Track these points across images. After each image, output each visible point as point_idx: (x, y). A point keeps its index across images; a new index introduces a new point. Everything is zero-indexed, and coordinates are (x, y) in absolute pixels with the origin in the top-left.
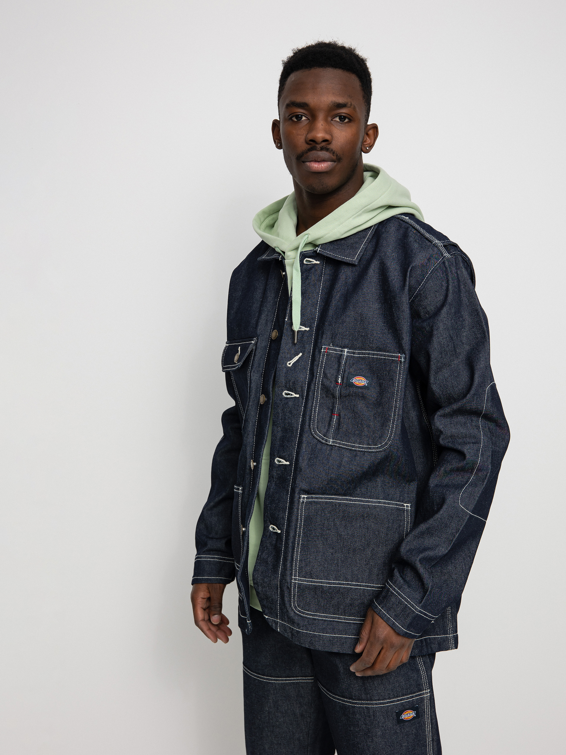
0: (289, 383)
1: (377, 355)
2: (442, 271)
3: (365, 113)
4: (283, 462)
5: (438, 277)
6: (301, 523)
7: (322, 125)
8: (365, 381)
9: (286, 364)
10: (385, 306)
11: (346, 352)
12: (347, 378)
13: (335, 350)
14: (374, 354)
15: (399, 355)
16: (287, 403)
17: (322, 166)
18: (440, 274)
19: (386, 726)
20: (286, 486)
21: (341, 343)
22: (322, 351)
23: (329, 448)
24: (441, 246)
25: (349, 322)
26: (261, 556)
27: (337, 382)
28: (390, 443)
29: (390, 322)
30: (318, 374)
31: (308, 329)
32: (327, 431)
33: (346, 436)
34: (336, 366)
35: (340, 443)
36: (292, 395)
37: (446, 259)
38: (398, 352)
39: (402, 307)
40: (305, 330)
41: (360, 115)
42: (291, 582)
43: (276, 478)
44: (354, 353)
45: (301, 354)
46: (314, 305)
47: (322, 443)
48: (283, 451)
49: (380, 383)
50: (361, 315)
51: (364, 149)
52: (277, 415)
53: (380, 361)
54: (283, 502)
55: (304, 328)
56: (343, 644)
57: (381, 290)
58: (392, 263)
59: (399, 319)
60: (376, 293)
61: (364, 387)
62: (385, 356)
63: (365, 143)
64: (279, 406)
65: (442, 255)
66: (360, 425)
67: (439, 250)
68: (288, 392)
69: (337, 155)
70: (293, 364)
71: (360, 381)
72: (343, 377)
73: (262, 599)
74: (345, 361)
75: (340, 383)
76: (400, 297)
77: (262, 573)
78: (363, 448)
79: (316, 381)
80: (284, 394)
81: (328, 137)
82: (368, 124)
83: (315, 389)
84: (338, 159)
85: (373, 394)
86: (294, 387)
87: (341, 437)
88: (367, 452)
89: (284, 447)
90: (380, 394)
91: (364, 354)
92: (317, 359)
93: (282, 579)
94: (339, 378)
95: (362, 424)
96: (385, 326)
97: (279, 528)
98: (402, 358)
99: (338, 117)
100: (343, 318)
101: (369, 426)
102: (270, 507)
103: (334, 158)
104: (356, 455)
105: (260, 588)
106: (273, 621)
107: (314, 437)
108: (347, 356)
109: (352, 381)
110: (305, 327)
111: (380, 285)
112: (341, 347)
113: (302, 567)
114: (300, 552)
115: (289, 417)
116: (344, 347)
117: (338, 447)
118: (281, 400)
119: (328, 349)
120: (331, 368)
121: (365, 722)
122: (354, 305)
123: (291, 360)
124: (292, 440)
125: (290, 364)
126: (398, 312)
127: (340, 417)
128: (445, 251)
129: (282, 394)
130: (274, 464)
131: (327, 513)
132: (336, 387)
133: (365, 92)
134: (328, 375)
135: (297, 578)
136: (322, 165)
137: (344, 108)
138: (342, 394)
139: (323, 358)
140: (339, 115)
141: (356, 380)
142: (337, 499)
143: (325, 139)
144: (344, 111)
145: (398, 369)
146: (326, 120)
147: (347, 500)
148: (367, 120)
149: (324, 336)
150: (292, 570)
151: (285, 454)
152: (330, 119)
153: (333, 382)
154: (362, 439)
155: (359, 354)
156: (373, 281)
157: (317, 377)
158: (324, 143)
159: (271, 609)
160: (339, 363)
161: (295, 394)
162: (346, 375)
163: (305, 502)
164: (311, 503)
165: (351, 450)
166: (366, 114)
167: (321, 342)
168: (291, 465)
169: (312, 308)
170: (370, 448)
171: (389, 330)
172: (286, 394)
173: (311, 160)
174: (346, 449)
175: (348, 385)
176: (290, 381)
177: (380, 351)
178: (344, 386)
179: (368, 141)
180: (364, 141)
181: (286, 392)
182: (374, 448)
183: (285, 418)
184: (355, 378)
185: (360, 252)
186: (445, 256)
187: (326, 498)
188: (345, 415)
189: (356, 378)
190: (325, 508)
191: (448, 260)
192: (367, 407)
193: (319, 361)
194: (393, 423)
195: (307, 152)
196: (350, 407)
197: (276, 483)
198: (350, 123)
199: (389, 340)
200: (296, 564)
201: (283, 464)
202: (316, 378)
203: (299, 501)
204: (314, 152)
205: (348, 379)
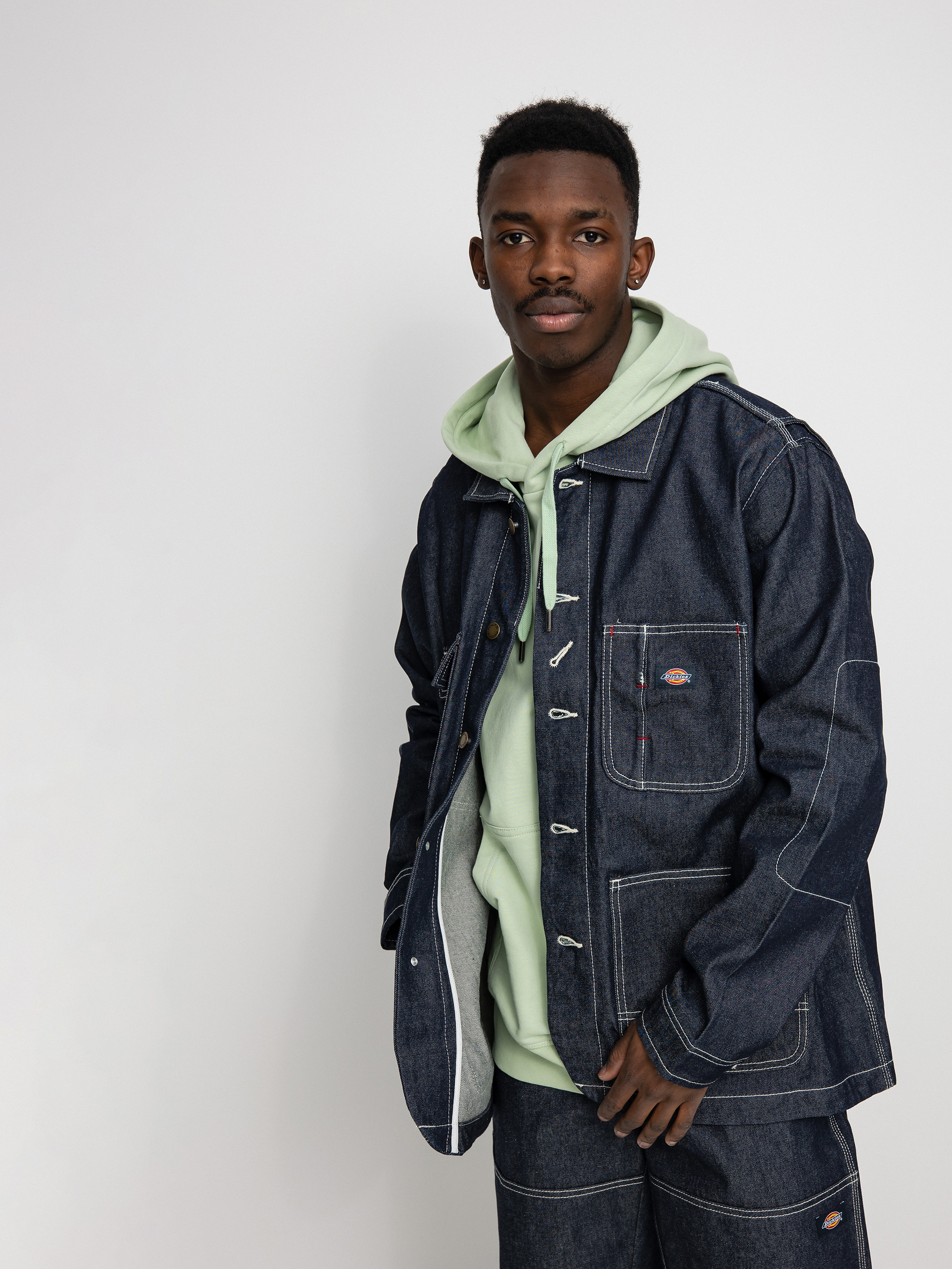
0: (559, 696)
1: (700, 628)
2: (785, 471)
3: (629, 223)
4: (566, 830)
5: (778, 480)
6: (618, 924)
7: (557, 251)
8: (685, 676)
9: (548, 663)
10: (701, 544)
11: (645, 631)
12: (654, 674)
13: (627, 629)
14: (693, 628)
15: (737, 624)
16: (559, 729)
17: (560, 322)
18: (782, 476)
19: (801, 1246)
20: (579, 870)
21: (634, 616)
22: (605, 633)
23: (640, 796)
24: (783, 426)
25: (644, 578)
26: (554, 989)
27: (638, 684)
28: (744, 773)
29: (715, 570)
30: (604, 673)
31: (576, 598)
32: (634, 767)
33: (667, 771)
34: (632, 656)
35: (658, 786)
36: (564, 714)
37: (791, 449)
38: (734, 619)
39: (733, 542)
40: (572, 601)
41: (622, 228)
42: (617, 1022)
43: (556, 858)
44: (659, 630)
45: (571, 643)
46: (582, 556)
47: (627, 789)
48: (564, 811)
49: (711, 675)
50: (664, 563)
51: (631, 283)
52: (544, 752)
53: (705, 638)
54: (578, 896)
55: (568, 598)
56: (718, 1110)
57: (692, 518)
58: (705, 470)
59: (730, 563)
60: (684, 524)
61: (685, 686)
62: (712, 628)
63: (632, 272)
64: (545, 736)
65: (785, 442)
66: (687, 750)
67: (780, 433)
68: (557, 710)
69: (585, 302)
70: (560, 662)
71: (677, 677)
72: (648, 673)
73: (568, 1058)
74: (646, 647)
75: (644, 684)
76: (728, 526)
77: (564, 1015)
78: (698, 787)
79: (601, 687)
80: (550, 714)
81: (568, 272)
82: (635, 239)
83: (602, 701)
84: (587, 308)
85: (701, 695)
86: (568, 701)
87: (658, 774)
88: (707, 793)
89: (564, 805)
90: (714, 693)
91: (677, 629)
92: (598, 649)
93: (601, 1020)
94: (641, 675)
95: (690, 748)
96: (705, 578)
97: (579, 940)
98: (744, 630)
99: (583, 235)
100: (633, 573)
101: (703, 750)
102: (554, 907)
103: (581, 306)
104: (688, 801)
105: (564, 1039)
106: (593, 1089)
107: (611, 781)
108: (649, 637)
109: (663, 677)
110: (572, 595)
111: (689, 510)
112: (634, 623)
113: (631, 994)
114: (625, 970)
115: (566, 753)
116: (641, 622)
117: (655, 791)
118: (547, 726)
119: (615, 629)
120: (624, 660)
121: (768, 1242)
122: (649, 549)
123: (556, 655)
124: (578, 791)
125: (554, 662)
126: (728, 551)
127: (651, 741)
128: (789, 435)
129: (547, 715)
130: (550, 834)
131: (658, 899)
132: (638, 691)
133: (628, 188)
134: (621, 673)
135: (627, 1012)
136: (560, 320)
137: (593, 219)
138: (650, 703)
139: (608, 645)
140: (585, 230)
141: (670, 675)
142: (670, 875)
143: (563, 276)
144: (593, 224)
145: (740, 648)
146: (563, 242)
147: (688, 874)
148: (634, 234)
149: (605, 608)
150: (614, 1002)
151: (568, 816)
152: (569, 239)
153: (632, 685)
154: (695, 774)
155: (668, 630)
156: (676, 503)
157: (601, 679)
158: (562, 282)
159: (588, 1070)
160: (637, 650)
161: (571, 712)
162: (651, 669)
163: (619, 889)
164: (629, 889)
165: (678, 793)
166: (631, 224)
167: (600, 618)
168: (581, 833)
169: (579, 561)
170: (711, 786)
171: (713, 584)
172: (555, 714)
173: (540, 312)
174: (670, 793)
175: (658, 686)
176: (558, 691)
177: (705, 622)
178: (650, 688)
179: (638, 267)
180: (630, 269)
181: (554, 710)
182: (717, 786)
183: (558, 754)
184: (668, 673)
185: (652, 457)
186: (789, 444)
187: (653, 877)
188: (659, 737)
189: (670, 672)
190: (655, 892)
191: (795, 450)
192: (694, 719)
193: (602, 651)
194: (744, 739)
195: (533, 300)
196: (667, 722)
197: (556, 866)
198: (605, 244)
199: (716, 600)
200: (621, 991)
201: (566, 834)
202: (601, 682)
203: (609, 890)
204: (545, 298)
205: (657, 675)
